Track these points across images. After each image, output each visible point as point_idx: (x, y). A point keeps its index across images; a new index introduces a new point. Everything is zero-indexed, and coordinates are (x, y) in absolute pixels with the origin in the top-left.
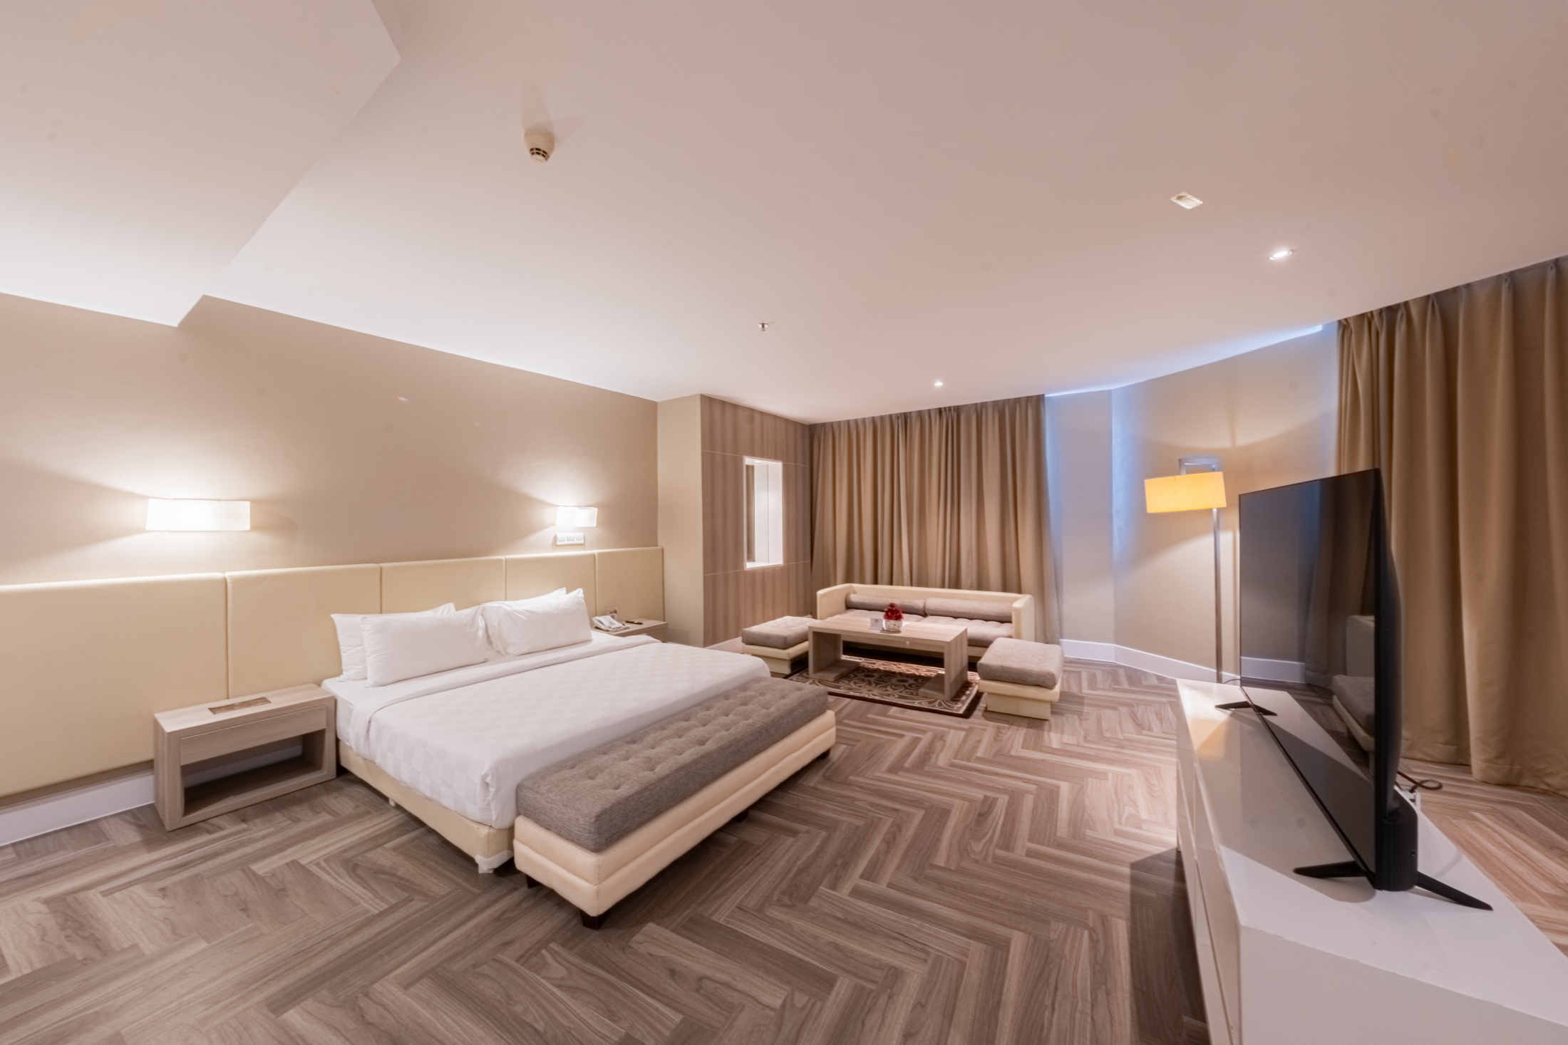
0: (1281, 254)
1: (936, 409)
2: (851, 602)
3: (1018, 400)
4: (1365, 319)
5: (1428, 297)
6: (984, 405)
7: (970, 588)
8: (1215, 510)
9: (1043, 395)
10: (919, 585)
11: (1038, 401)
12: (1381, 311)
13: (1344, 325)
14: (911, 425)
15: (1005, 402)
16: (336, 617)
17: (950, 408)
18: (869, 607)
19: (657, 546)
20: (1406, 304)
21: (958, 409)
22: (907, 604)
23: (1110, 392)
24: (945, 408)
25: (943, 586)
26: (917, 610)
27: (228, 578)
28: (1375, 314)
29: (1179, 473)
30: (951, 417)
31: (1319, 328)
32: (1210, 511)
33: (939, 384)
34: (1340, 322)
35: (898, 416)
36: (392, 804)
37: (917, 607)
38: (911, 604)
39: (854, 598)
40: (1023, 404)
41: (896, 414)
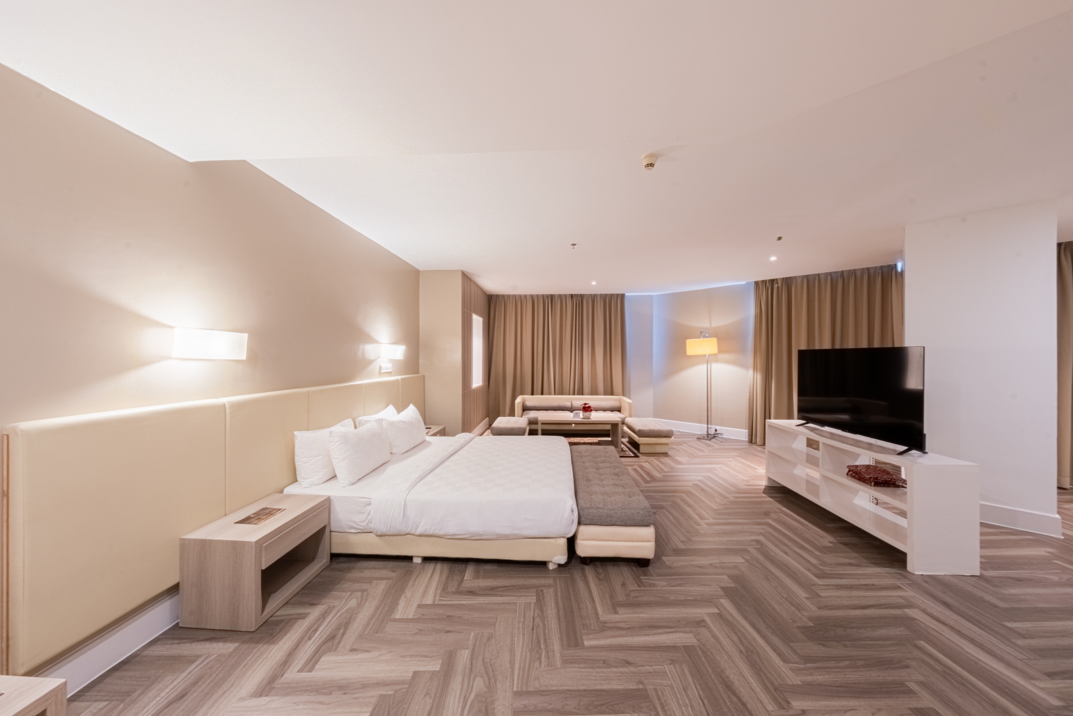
0: (773, 258)
1: (569, 295)
2: (527, 406)
3: (612, 295)
4: (764, 282)
5: (783, 278)
6: (595, 295)
7: (588, 395)
8: (707, 355)
9: (624, 294)
10: (559, 394)
11: (623, 296)
12: (769, 280)
13: (757, 283)
14: (555, 303)
15: (606, 295)
16: (295, 433)
17: (577, 295)
18: (538, 409)
19: (419, 373)
20: (777, 279)
21: (582, 296)
22: (561, 405)
23: (652, 296)
24: (575, 295)
25: (574, 394)
26: (567, 408)
27: (226, 403)
28: (768, 281)
29: (699, 337)
30: (578, 300)
31: (745, 283)
32: (705, 355)
33: (594, 283)
34: (755, 282)
35: (547, 296)
36: (418, 561)
37: (567, 406)
38: (564, 405)
39: (529, 404)
40: (615, 298)
41: (546, 295)
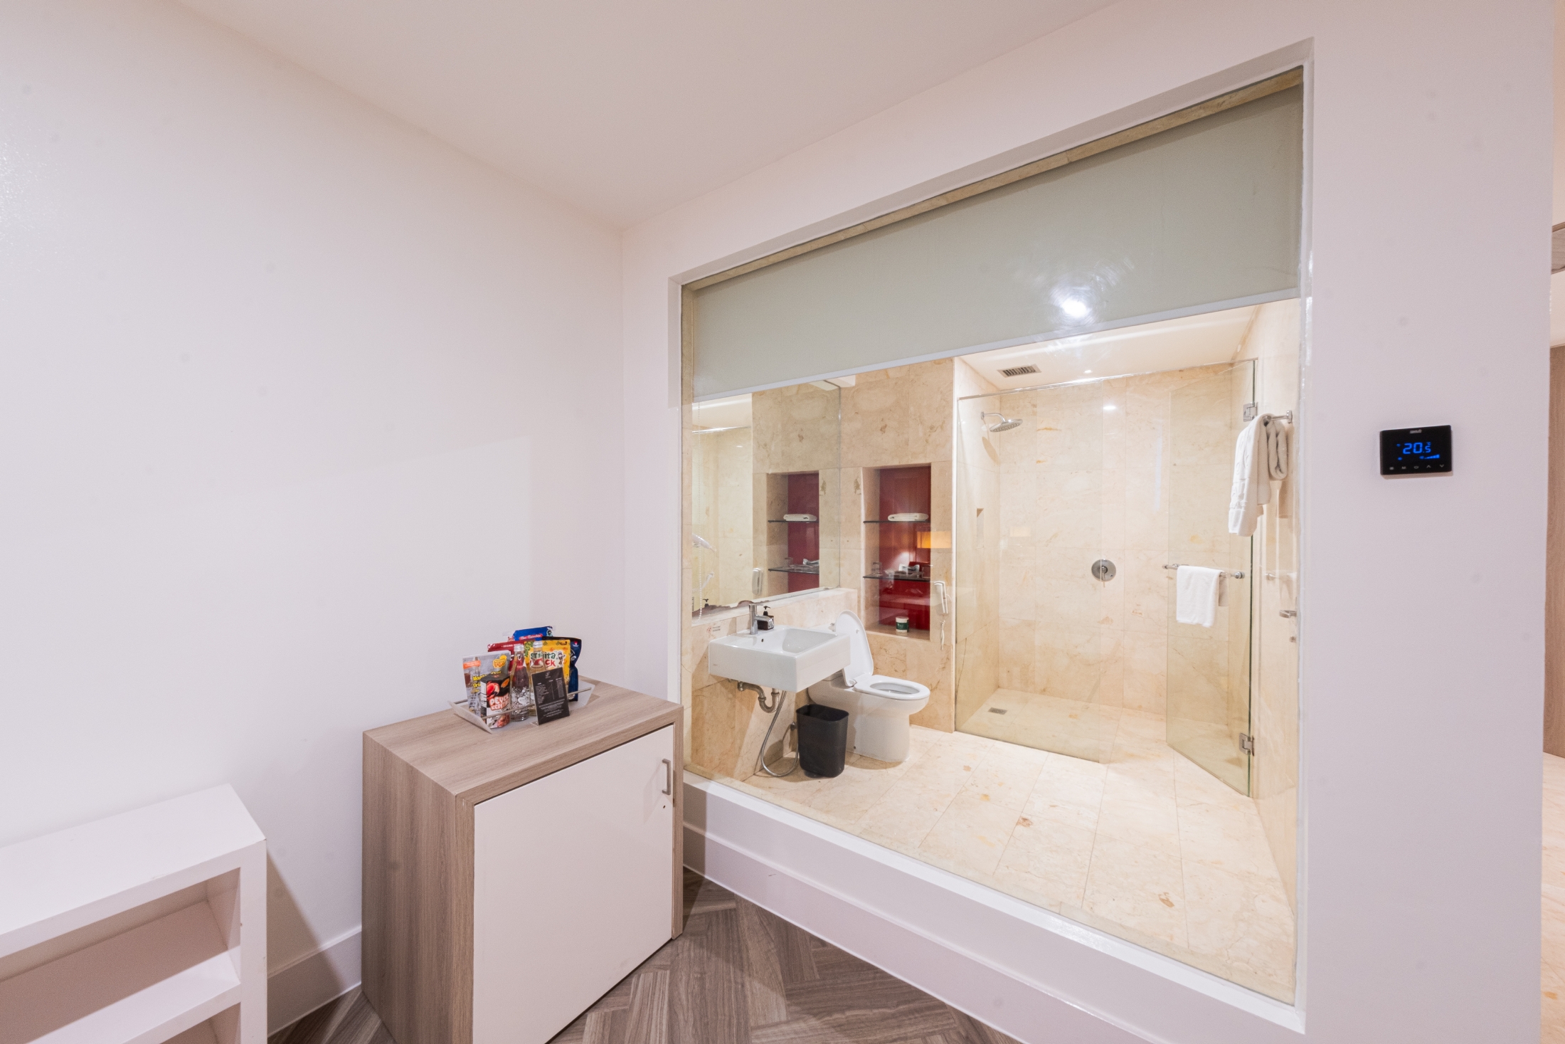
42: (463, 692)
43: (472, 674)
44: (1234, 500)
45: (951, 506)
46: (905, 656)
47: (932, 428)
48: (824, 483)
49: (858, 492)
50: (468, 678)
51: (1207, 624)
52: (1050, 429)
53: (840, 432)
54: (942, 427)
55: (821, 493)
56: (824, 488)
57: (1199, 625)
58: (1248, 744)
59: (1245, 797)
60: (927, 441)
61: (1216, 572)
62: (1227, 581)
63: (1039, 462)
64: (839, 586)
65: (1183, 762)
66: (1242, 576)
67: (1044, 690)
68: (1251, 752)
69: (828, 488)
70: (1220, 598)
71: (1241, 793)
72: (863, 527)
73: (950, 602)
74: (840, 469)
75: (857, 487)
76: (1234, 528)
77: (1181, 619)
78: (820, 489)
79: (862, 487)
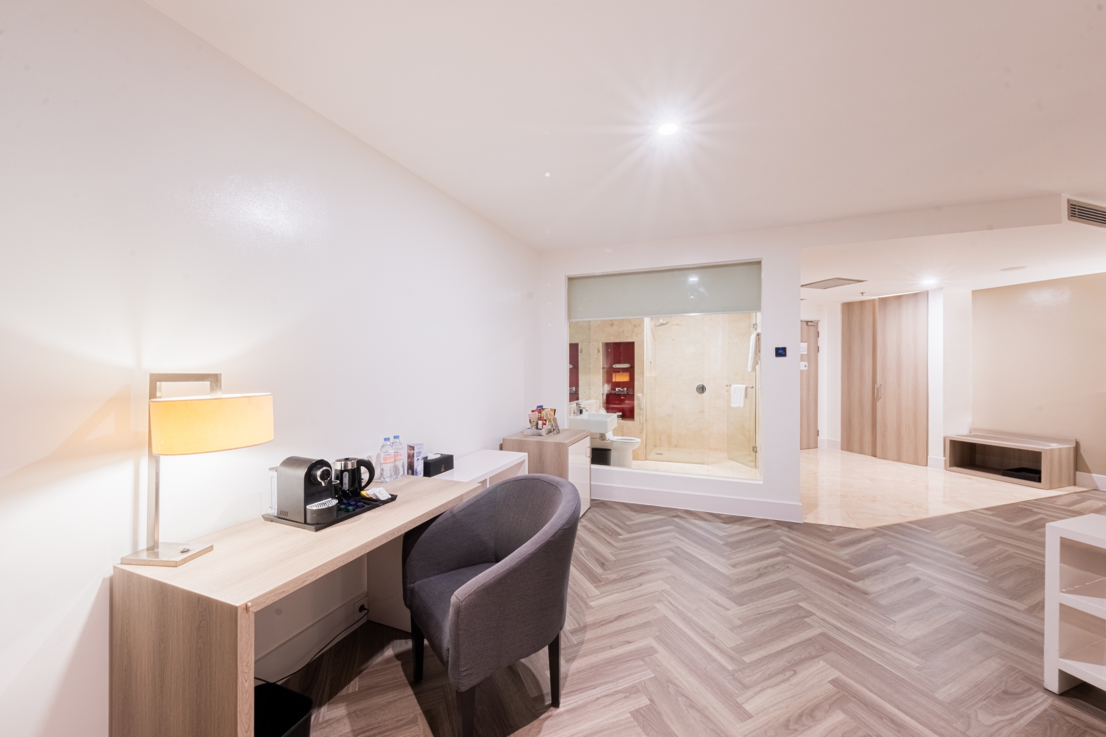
42: (529, 425)
43: (531, 419)
44: (750, 360)
45: (644, 360)
46: (623, 429)
47: (635, 326)
48: (582, 349)
49: (599, 354)
50: (530, 420)
51: (742, 406)
52: (678, 325)
53: (590, 325)
54: (639, 326)
55: (580, 354)
56: (581, 352)
57: (739, 407)
58: (755, 450)
59: (754, 469)
60: (633, 331)
61: (744, 386)
62: (749, 389)
63: (673, 340)
64: (590, 399)
65: (734, 463)
66: (753, 387)
67: (676, 446)
68: (756, 452)
69: (584, 351)
70: (746, 396)
71: (752, 467)
72: (601, 370)
73: (644, 403)
74: (590, 343)
75: (599, 352)
76: (750, 369)
77: (733, 405)
78: (579, 352)
79: (601, 351)
